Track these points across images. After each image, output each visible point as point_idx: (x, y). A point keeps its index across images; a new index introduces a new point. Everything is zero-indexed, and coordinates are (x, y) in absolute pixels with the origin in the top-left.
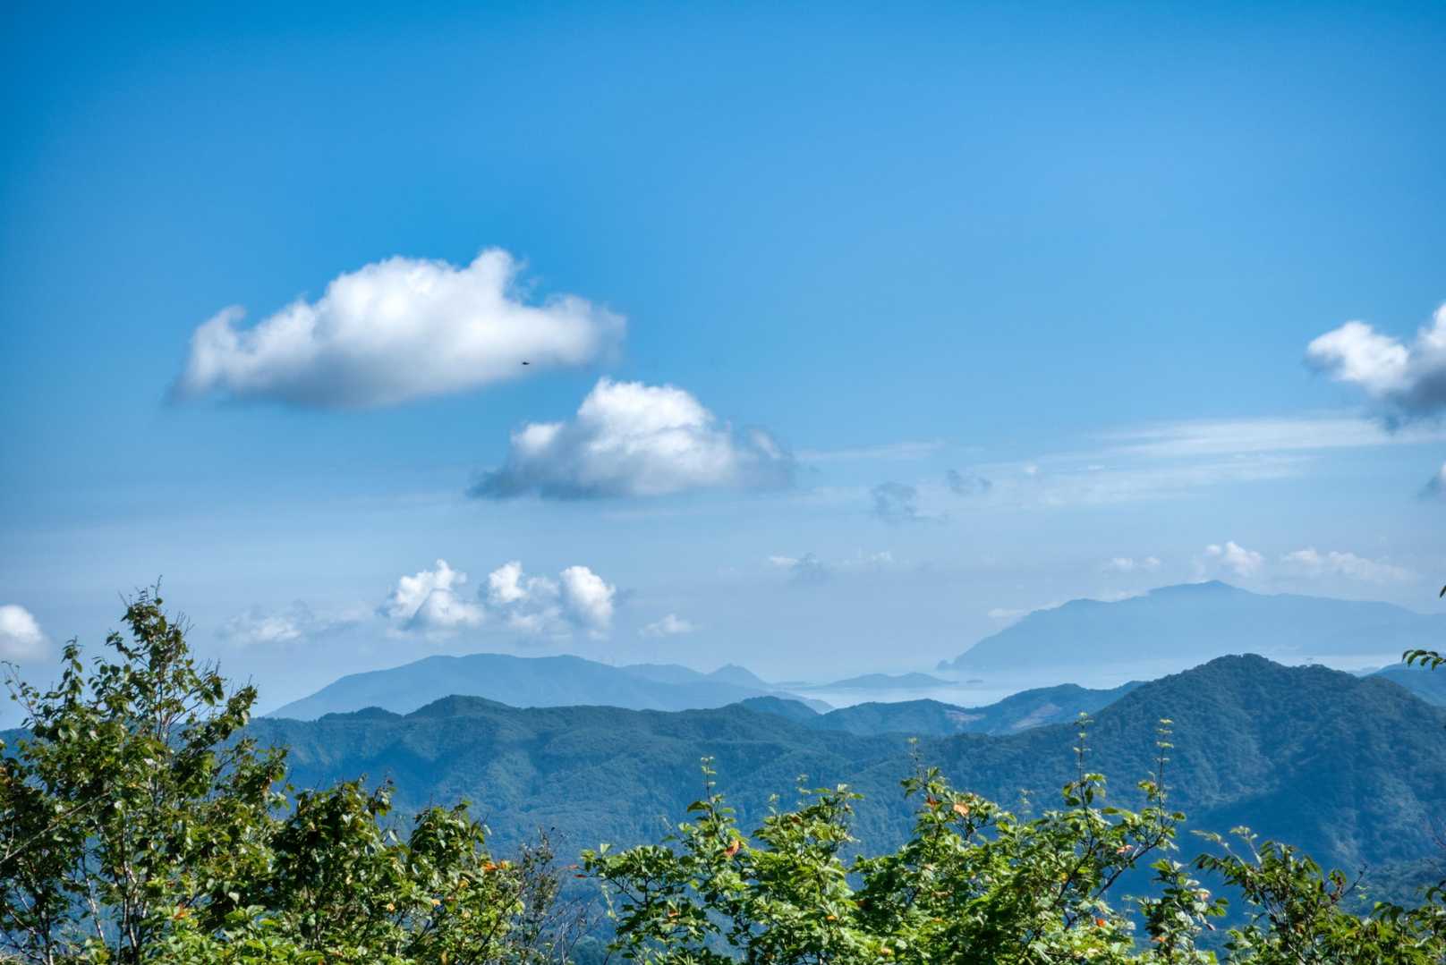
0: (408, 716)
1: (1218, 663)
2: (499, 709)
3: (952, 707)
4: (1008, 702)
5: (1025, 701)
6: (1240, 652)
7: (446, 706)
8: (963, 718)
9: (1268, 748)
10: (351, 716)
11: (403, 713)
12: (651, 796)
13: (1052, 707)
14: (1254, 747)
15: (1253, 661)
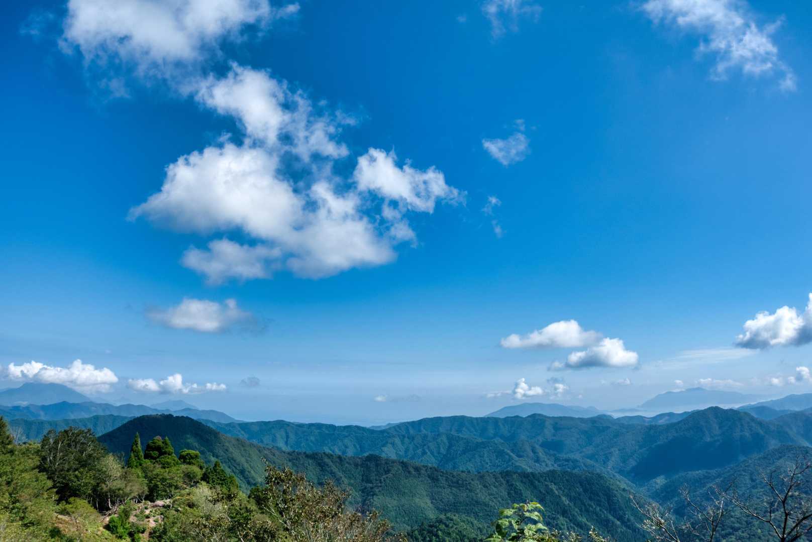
0: (525, 418)
1: (710, 408)
2: (545, 417)
3: (644, 417)
4: (657, 416)
5: (661, 416)
6: (714, 406)
7: (534, 416)
8: (648, 420)
9: (720, 428)
10: (512, 417)
11: (524, 417)
12: (580, 437)
13: (667, 418)
14: (717, 428)
15: (717, 408)
